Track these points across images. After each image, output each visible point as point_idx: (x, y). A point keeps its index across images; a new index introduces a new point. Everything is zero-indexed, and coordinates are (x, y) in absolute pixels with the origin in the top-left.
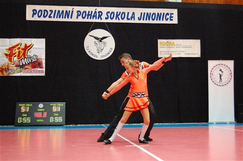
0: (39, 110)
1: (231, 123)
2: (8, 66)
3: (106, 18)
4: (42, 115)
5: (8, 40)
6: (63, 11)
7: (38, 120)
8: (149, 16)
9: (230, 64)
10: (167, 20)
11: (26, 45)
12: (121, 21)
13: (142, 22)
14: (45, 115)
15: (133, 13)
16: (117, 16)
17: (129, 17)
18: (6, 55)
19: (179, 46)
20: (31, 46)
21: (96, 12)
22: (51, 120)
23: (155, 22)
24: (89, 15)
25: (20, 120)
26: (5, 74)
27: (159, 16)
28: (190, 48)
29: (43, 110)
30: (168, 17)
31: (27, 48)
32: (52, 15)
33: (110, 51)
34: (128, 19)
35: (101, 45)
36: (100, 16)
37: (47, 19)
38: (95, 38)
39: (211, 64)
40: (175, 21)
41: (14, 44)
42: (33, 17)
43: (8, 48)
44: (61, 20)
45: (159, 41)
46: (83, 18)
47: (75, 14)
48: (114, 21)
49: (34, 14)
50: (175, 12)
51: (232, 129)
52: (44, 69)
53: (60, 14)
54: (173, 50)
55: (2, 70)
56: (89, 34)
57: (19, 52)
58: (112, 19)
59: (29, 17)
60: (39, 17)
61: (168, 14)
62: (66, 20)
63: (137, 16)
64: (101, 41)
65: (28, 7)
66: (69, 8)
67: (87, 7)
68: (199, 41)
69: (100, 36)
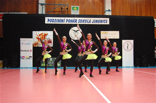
0: (50, 61)
1: (132, 67)
2: (38, 43)
5: (38, 32)
6: (60, 20)
7: (50, 65)
8: (97, 21)
9: (132, 41)
10: (104, 23)
11: (45, 34)
12: (85, 23)
13: (94, 24)
14: (53, 63)
15: (90, 20)
16: (83, 21)
17: (88, 22)
18: (37, 38)
19: (110, 34)
20: (47, 34)
23: (100, 24)
24: (71, 21)
25: (42, 65)
26: (37, 46)
27: (101, 21)
29: (52, 61)
30: (105, 21)
31: (45, 35)
32: (56, 21)
33: (80, 36)
34: (88, 23)
35: (76, 34)
36: (76, 21)
37: (54, 23)
39: (124, 41)
40: (108, 23)
41: (40, 34)
44: (60, 23)
45: (101, 32)
46: (69, 22)
47: (65, 21)
48: (82, 23)
49: (48, 21)
50: (108, 19)
51: (132, 70)
52: (52, 44)
53: (59, 21)
54: (107, 35)
55: (35, 44)
57: (42, 37)
58: (81, 22)
59: (46, 22)
60: (51, 22)
61: (105, 20)
62: (62, 23)
63: (92, 21)
64: (76, 32)
65: (46, 18)
66: (63, 18)
67: (71, 18)
68: (119, 32)
69: (76, 30)
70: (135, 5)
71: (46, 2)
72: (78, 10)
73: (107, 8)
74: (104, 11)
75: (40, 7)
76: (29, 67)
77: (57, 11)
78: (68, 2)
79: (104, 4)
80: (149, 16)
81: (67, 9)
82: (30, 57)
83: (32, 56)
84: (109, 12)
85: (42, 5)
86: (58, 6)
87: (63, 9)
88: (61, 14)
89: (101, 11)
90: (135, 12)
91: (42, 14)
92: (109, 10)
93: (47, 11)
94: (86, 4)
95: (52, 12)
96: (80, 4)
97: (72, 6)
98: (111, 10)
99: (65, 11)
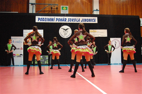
1: (120, 64)
3: (68, 21)
4: (42, 61)
5: (28, 30)
6: (50, 18)
8: (85, 20)
9: (119, 39)
10: (93, 22)
12: (74, 22)
13: (83, 22)
15: (79, 19)
16: (73, 20)
17: (78, 21)
19: (98, 32)
21: (64, 19)
22: (46, 62)
23: (88, 22)
24: (61, 20)
27: (90, 20)
28: (102, 33)
29: (42, 59)
30: (93, 20)
32: (46, 20)
33: (70, 35)
34: (77, 21)
35: (66, 32)
36: (65, 20)
37: (44, 22)
38: (63, 29)
39: (111, 39)
40: (96, 22)
42: (38, 21)
43: (28, 33)
44: (50, 22)
45: (90, 30)
46: (59, 21)
47: (55, 20)
48: (71, 22)
49: (39, 20)
50: (96, 18)
51: (120, 66)
53: (49, 20)
54: (95, 34)
56: (61, 27)
58: (70, 21)
59: (37, 21)
60: (41, 21)
61: (93, 19)
62: (52, 22)
63: (81, 20)
64: (66, 30)
65: (36, 17)
66: (53, 17)
67: (60, 17)
68: (106, 30)
69: (66, 29)
70: (122, 5)
71: (36, 2)
72: (67, 9)
73: (95, 8)
74: (92, 11)
75: (31, 7)
76: (20, 65)
77: (47, 10)
78: (57, 1)
79: (92, 4)
80: (135, 15)
81: (57, 8)
82: (20, 55)
83: (23, 54)
84: (97, 11)
85: (32, 4)
86: (48, 5)
87: (52, 9)
88: (51, 13)
89: (89, 11)
90: (122, 12)
91: (33, 14)
92: (97, 10)
93: (37, 11)
94: (75, 3)
95: (42, 11)
96: (69, 4)
97: (61, 6)
98: (98, 9)
99: (55, 11)
